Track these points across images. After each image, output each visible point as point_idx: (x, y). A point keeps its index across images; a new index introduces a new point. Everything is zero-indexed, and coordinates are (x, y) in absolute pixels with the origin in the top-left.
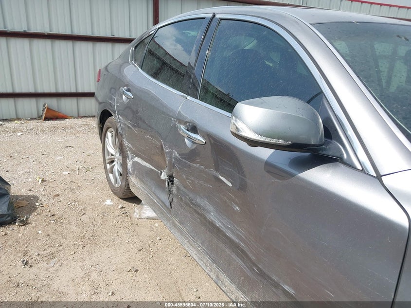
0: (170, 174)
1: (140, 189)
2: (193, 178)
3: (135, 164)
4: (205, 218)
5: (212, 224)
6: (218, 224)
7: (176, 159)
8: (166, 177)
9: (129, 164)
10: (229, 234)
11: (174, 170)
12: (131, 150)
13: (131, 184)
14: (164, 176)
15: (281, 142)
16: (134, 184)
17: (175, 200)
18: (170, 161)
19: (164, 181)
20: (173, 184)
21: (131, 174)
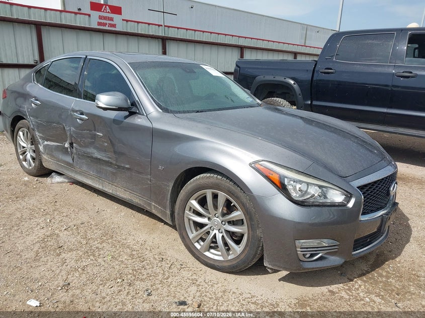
0: (70, 142)
1: (50, 161)
2: (84, 139)
3: (45, 147)
4: (92, 157)
5: (96, 159)
6: (99, 157)
7: (73, 132)
8: (68, 145)
9: (41, 148)
10: (104, 159)
11: (73, 139)
12: (41, 138)
13: (43, 161)
14: (67, 145)
15: (114, 107)
16: (46, 159)
17: (75, 156)
18: (70, 134)
19: (67, 148)
20: (73, 148)
21: (43, 153)
